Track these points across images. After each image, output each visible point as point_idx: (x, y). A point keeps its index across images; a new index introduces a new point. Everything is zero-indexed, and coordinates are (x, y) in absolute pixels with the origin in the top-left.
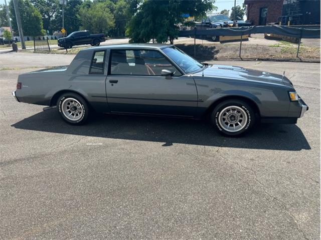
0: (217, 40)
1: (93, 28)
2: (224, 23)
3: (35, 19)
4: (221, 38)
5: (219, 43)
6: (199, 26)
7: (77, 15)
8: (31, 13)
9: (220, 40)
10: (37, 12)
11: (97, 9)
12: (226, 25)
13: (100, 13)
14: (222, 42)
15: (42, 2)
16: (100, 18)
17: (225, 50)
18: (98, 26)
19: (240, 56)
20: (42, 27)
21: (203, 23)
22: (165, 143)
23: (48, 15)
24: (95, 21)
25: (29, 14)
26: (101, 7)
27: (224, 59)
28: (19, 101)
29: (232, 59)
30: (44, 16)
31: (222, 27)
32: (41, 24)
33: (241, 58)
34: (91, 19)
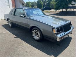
3: (41, 4)
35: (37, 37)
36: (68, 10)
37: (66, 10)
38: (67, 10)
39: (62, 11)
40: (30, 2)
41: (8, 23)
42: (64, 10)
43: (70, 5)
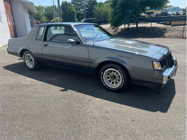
0: (170, 24)
1: (101, 17)
2: (176, 13)
3: (73, 13)
4: (173, 23)
5: (170, 26)
6: (160, 15)
7: (93, 11)
8: (71, 10)
9: (172, 24)
10: (74, 9)
11: (104, 7)
12: (178, 14)
13: (106, 9)
14: (172, 26)
15: (78, 4)
16: (105, 12)
17: (173, 31)
18: (104, 17)
19: (182, 36)
20: (76, 17)
21: (162, 13)
22: (63, 89)
23: (80, 11)
24: (102, 14)
25: (70, 10)
26: (107, 6)
27: (170, 37)
28: (9, 53)
29: (177, 37)
30: (78, 12)
31: (174, 15)
32: (75, 16)
33: (183, 37)
34: (100, 12)
35: (113, 83)
36: (140, 25)
37: (135, 26)
38: (137, 26)
39: (128, 29)
40: (43, 8)
41: (22, 61)
42: (132, 26)
43: (143, 14)
